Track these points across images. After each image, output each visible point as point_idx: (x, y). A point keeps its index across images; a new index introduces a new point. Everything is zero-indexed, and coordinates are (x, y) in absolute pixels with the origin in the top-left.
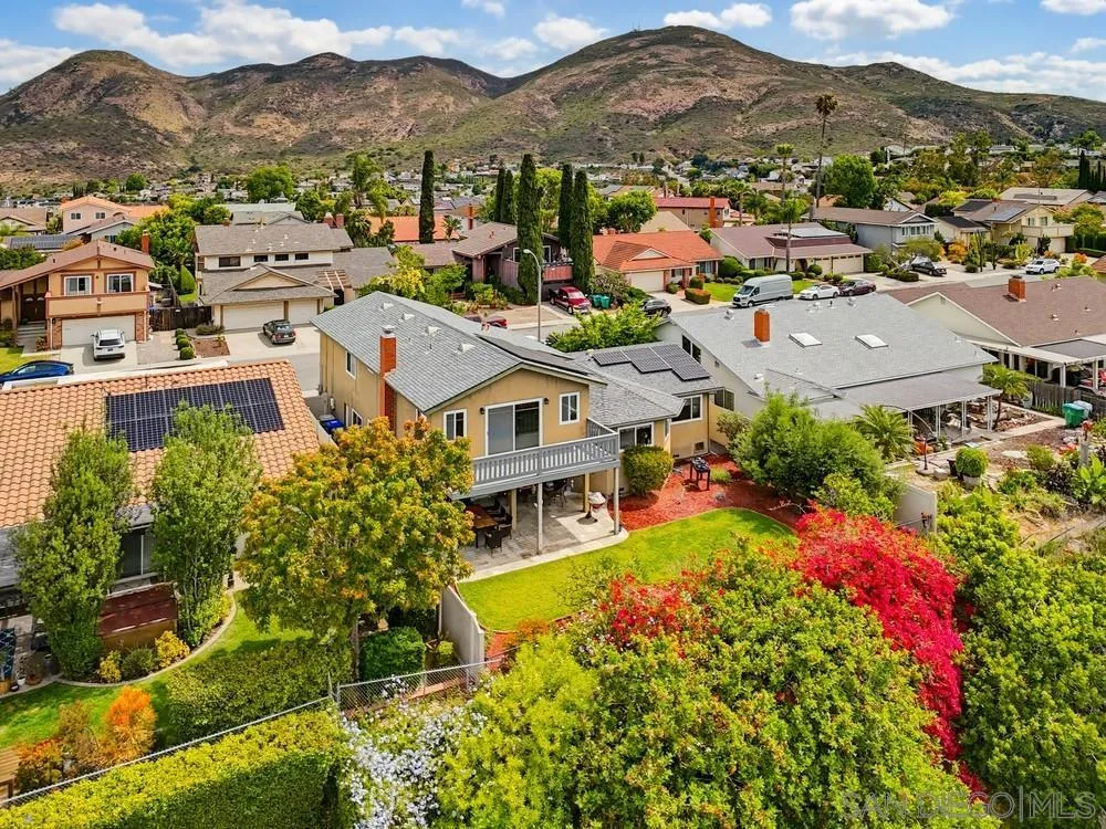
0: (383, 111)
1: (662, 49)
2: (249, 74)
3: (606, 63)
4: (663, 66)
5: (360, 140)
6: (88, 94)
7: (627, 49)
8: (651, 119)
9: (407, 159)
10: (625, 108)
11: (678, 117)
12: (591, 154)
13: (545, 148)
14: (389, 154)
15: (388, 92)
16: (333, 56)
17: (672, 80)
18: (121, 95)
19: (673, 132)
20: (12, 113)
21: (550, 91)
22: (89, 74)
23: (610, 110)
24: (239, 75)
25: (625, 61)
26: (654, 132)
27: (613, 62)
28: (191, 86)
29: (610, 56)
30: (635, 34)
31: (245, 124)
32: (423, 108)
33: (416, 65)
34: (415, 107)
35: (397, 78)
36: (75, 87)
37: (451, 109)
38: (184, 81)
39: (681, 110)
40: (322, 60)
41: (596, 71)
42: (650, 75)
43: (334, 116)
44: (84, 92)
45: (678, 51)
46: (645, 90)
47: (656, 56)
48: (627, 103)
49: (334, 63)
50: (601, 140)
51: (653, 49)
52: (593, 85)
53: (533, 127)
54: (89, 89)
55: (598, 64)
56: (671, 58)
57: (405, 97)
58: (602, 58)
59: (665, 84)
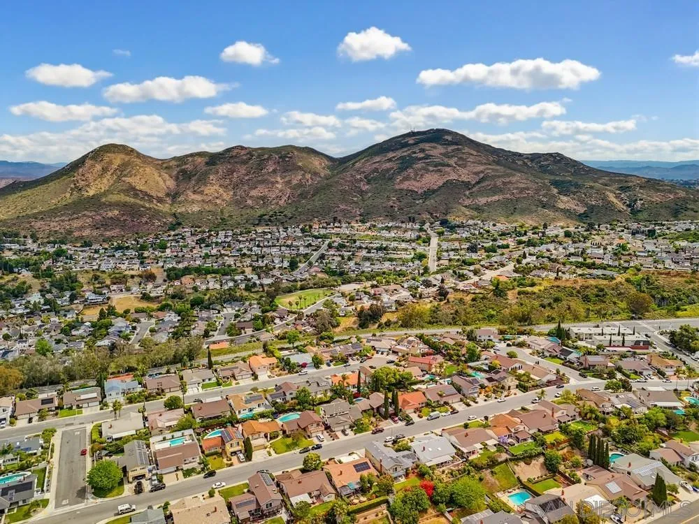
0: (273, 183)
1: (426, 146)
2: (196, 158)
3: (395, 155)
4: (427, 159)
5: (262, 202)
6: (112, 174)
7: (406, 145)
8: (419, 192)
9: (290, 219)
10: (405, 185)
11: (434, 191)
12: (387, 216)
13: (362, 211)
14: (280, 215)
15: (274, 171)
16: (242, 148)
17: (431, 168)
18: (131, 176)
19: (430, 202)
20: (72, 186)
21: (364, 172)
22: (110, 163)
23: (397, 187)
24: (190, 159)
25: (405, 154)
26: (421, 201)
27: (399, 153)
28: (164, 165)
29: (397, 149)
30: (412, 134)
31: (199, 193)
32: (295, 182)
33: (288, 154)
34: (289, 182)
35: (279, 163)
36: (105, 170)
37: (310, 182)
38: (160, 162)
39: (436, 187)
40: (236, 151)
41: (390, 160)
42: (419, 165)
43: (246, 187)
44: (110, 173)
45: (435, 148)
46: (416, 174)
47: (422, 150)
48: (407, 183)
49: (243, 152)
50: (392, 207)
51: (422, 146)
52: (388, 170)
53: (356, 196)
54: (112, 171)
55: (391, 155)
56: (431, 153)
57: (284, 174)
58: (392, 151)
59: (427, 171)
